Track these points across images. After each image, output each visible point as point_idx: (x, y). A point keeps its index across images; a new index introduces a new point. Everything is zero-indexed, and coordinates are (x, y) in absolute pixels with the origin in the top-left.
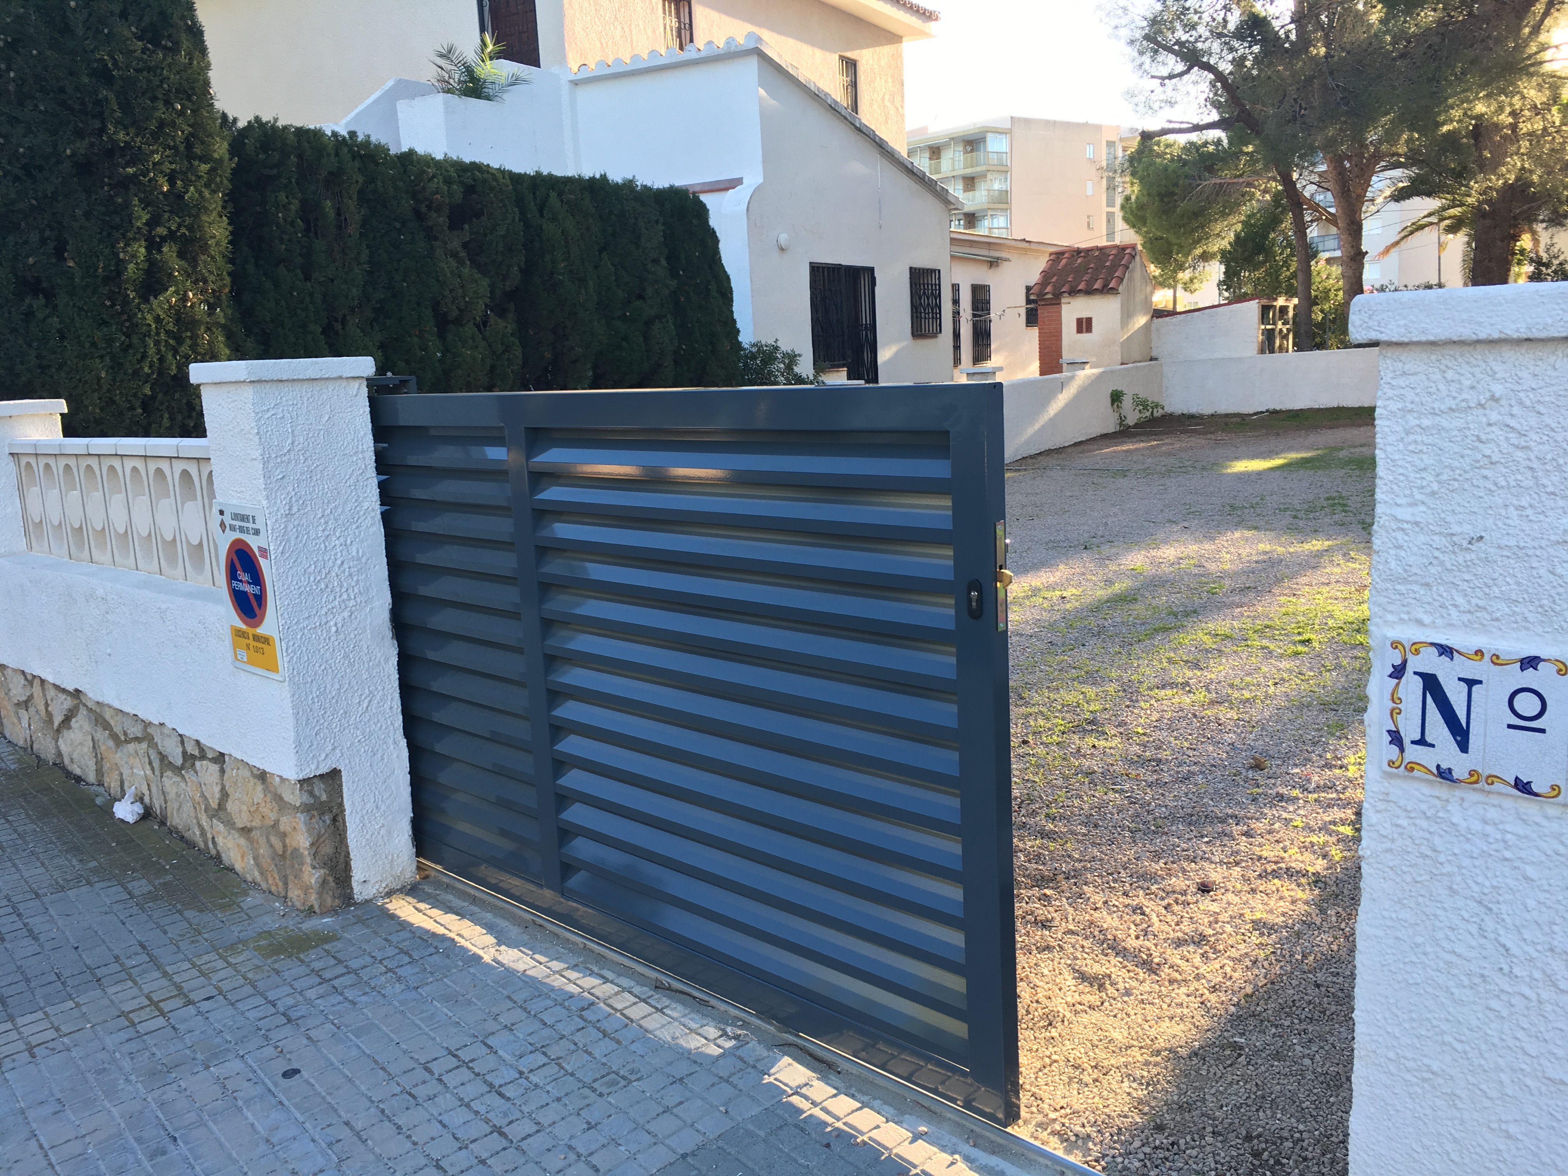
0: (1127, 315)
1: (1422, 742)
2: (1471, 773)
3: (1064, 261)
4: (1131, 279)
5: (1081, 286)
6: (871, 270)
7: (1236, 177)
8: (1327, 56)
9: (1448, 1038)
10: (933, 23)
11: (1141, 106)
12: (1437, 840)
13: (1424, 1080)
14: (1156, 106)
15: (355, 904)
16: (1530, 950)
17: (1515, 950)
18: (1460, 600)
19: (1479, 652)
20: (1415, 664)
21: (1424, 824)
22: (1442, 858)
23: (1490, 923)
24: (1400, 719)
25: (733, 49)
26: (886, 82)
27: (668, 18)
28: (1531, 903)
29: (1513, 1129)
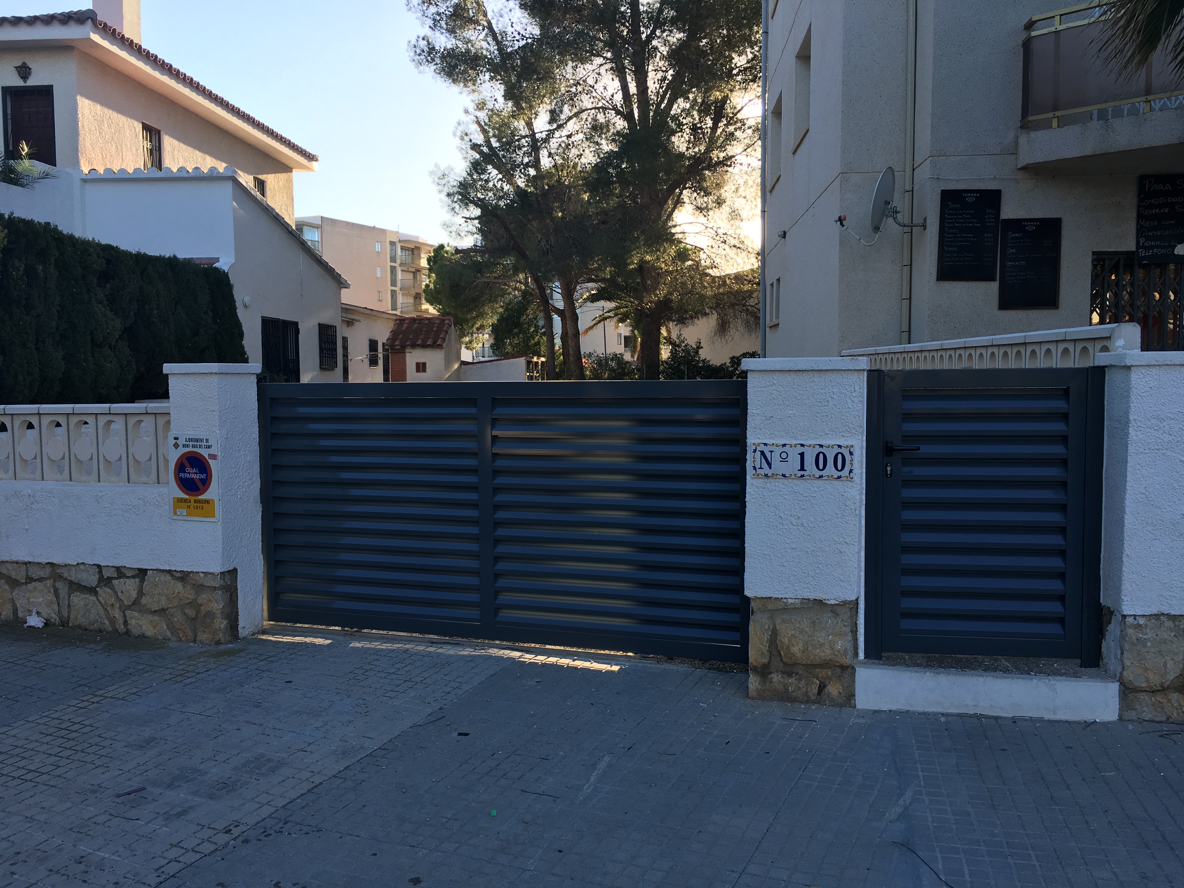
0: (448, 363)
1: (761, 468)
2: (772, 474)
3: (405, 326)
4: (449, 339)
5: (419, 342)
6: (296, 324)
7: (496, 278)
8: (563, 218)
9: (768, 544)
10: (314, 163)
11: (454, 234)
12: (764, 493)
13: (763, 557)
14: (463, 234)
15: (240, 639)
16: (787, 516)
17: (783, 517)
18: (768, 432)
19: (773, 444)
20: (759, 449)
21: (761, 489)
22: (766, 497)
23: (777, 512)
24: (755, 463)
25: (215, 174)
26: (283, 197)
27: (145, 142)
28: (786, 505)
29: (785, 564)
